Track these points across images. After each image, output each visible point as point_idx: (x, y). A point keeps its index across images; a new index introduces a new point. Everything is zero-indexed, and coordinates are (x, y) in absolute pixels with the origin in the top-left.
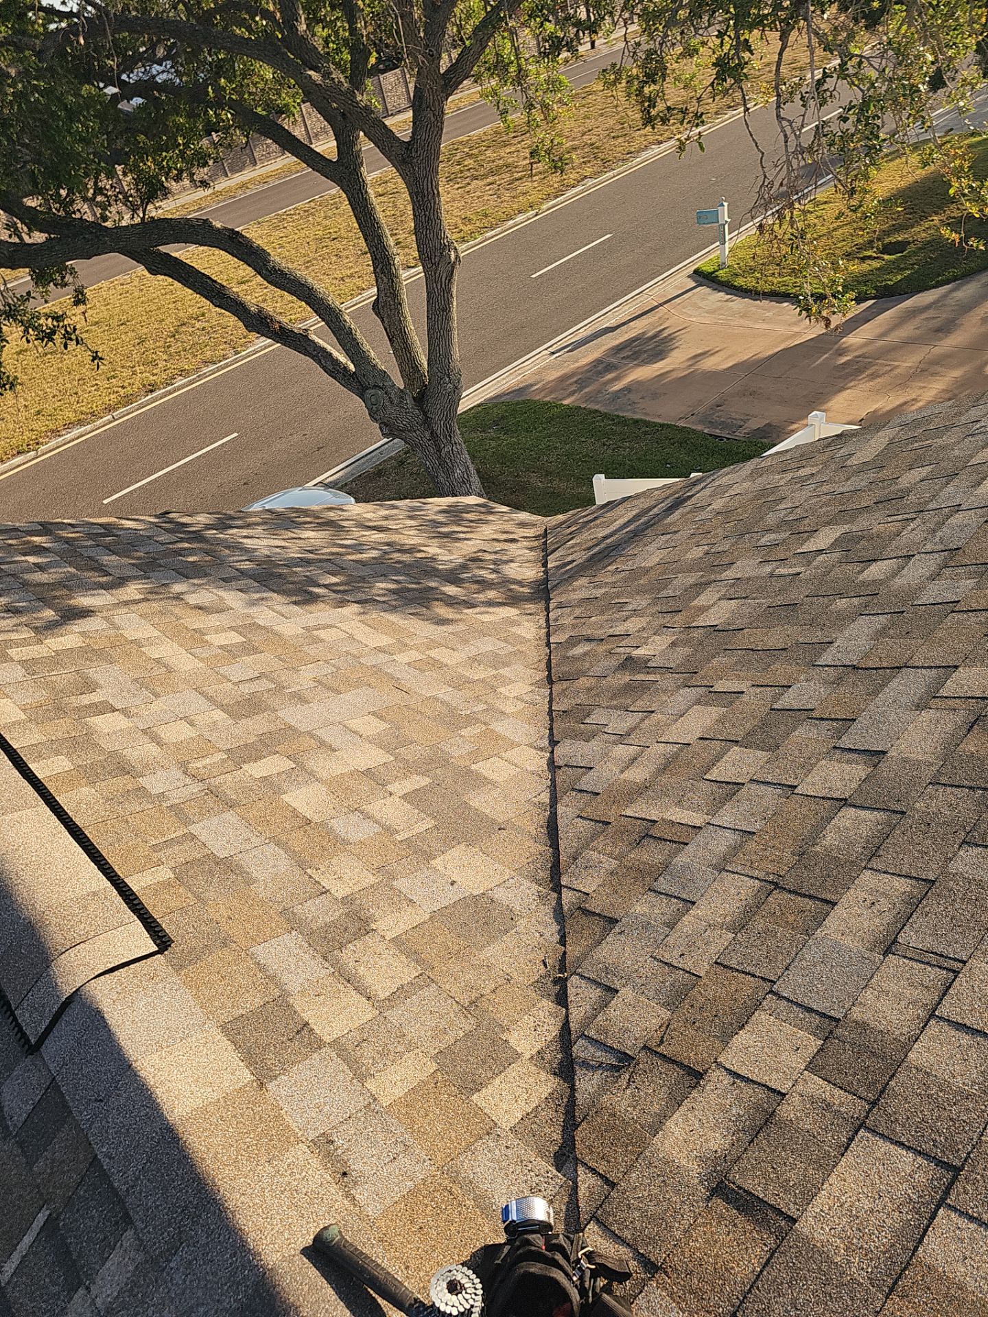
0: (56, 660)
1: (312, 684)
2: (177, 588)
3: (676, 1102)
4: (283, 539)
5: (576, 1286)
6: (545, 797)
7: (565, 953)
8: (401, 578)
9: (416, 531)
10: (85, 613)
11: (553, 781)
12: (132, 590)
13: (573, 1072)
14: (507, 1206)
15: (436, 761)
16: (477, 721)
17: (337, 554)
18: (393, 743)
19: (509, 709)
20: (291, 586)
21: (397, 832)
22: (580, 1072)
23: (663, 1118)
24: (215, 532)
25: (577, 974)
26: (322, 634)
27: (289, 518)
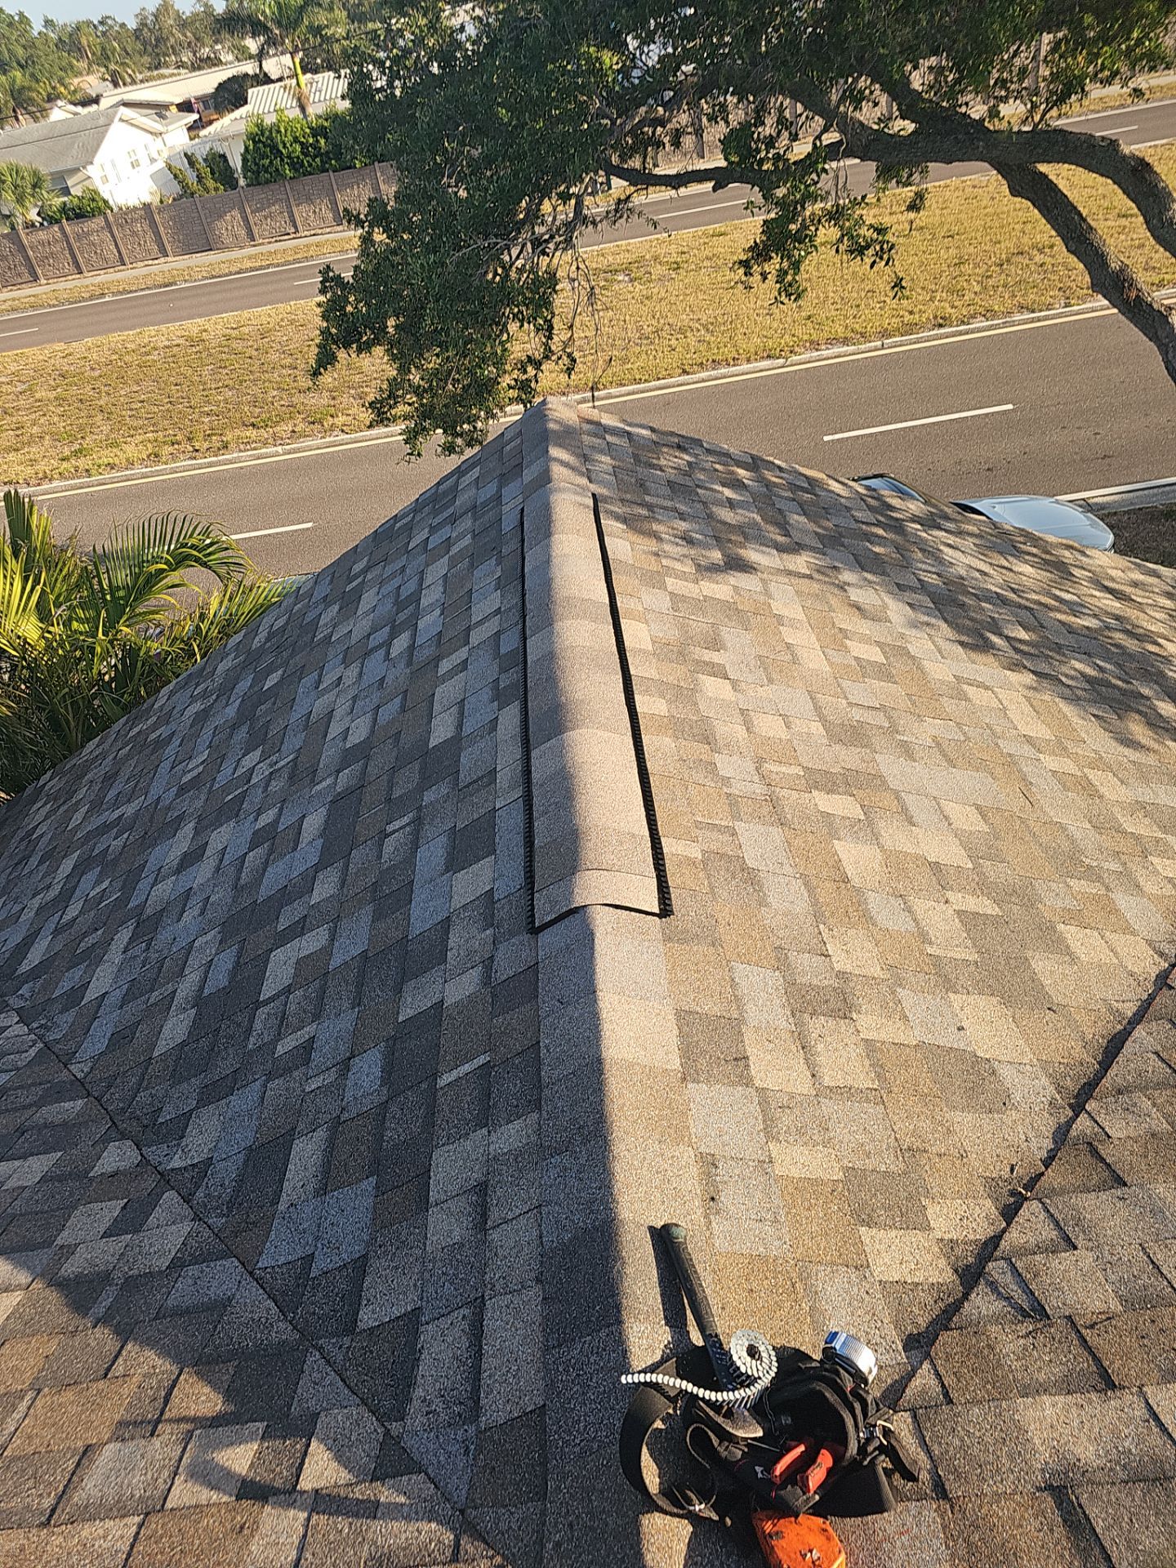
0: (702, 604)
1: (929, 741)
2: (847, 576)
3: (1067, 1386)
4: (991, 564)
5: (859, 1442)
6: (1129, 1009)
7: (1042, 1174)
8: (1108, 666)
9: (1167, 617)
10: (745, 567)
11: (1152, 998)
12: (801, 562)
13: (976, 1283)
14: (836, 1333)
15: (1022, 895)
16: (1099, 879)
17: (1045, 606)
18: (981, 850)
19: (1150, 887)
20: (968, 622)
21: (931, 943)
22: (982, 1287)
23: (1042, 1389)
24: (919, 527)
25: (1043, 1204)
26: (971, 691)
27: (1011, 540)
